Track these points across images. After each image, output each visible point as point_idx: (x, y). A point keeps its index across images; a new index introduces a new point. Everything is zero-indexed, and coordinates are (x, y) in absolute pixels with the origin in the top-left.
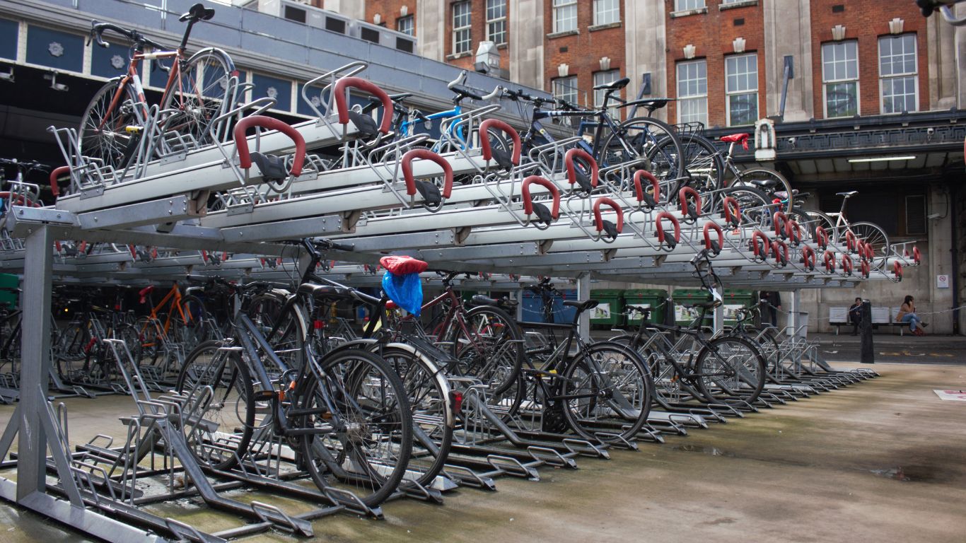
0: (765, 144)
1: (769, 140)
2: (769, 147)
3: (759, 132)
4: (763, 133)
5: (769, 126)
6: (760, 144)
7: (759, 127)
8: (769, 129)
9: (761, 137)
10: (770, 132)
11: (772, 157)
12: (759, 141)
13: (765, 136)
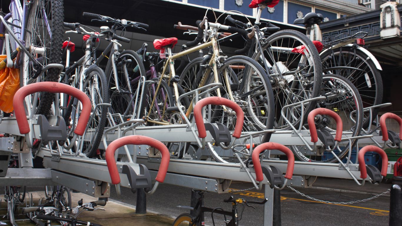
0: (388, 24)
1: (392, 19)
2: (393, 26)
3: (383, 14)
4: (387, 14)
5: (392, 7)
6: (384, 24)
7: (383, 10)
8: (392, 10)
9: (385, 18)
10: (393, 12)
11: (395, 34)
12: (384, 21)
13: (388, 17)
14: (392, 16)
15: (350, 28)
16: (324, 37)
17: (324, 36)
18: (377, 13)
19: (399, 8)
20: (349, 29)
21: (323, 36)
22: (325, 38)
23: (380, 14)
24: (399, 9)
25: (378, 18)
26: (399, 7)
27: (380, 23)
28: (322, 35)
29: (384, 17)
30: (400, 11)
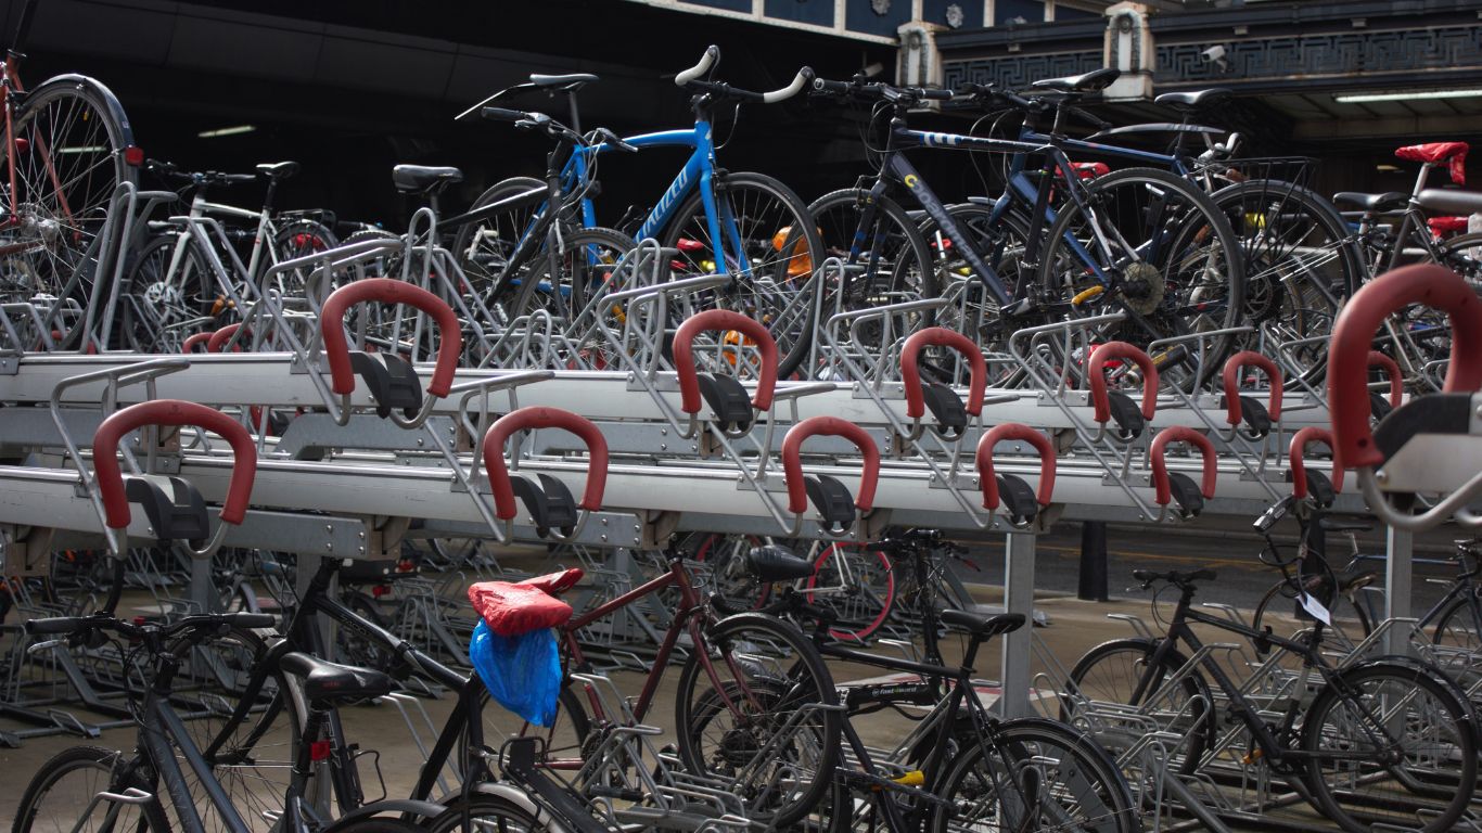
0: (1124, 63)
1: (1135, 52)
2: (1135, 71)
3: (1113, 33)
4: (1121, 35)
5: (1136, 19)
6: (1114, 61)
7: (1112, 22)
8: (1134, 25)
9: (1117, 47)
10: (1137, 32)
11: (1140, 92)
12: (1114, 53)
13: (1125, 43)
15: (1021, 59)
16: (949, 74)
17: (949, 72)
18: (1096, 28)
19: (1152, 21)
20: (1018, 59)
21: (947, 71)
22: (952, 77)
23: (1103, 32)
24: (1152, 25)
25: (1100, 41)
26: (1152, 19)
27: (1102, 53)
28: (943, 65)
29: (1115, 41)
30: (1154, 30)
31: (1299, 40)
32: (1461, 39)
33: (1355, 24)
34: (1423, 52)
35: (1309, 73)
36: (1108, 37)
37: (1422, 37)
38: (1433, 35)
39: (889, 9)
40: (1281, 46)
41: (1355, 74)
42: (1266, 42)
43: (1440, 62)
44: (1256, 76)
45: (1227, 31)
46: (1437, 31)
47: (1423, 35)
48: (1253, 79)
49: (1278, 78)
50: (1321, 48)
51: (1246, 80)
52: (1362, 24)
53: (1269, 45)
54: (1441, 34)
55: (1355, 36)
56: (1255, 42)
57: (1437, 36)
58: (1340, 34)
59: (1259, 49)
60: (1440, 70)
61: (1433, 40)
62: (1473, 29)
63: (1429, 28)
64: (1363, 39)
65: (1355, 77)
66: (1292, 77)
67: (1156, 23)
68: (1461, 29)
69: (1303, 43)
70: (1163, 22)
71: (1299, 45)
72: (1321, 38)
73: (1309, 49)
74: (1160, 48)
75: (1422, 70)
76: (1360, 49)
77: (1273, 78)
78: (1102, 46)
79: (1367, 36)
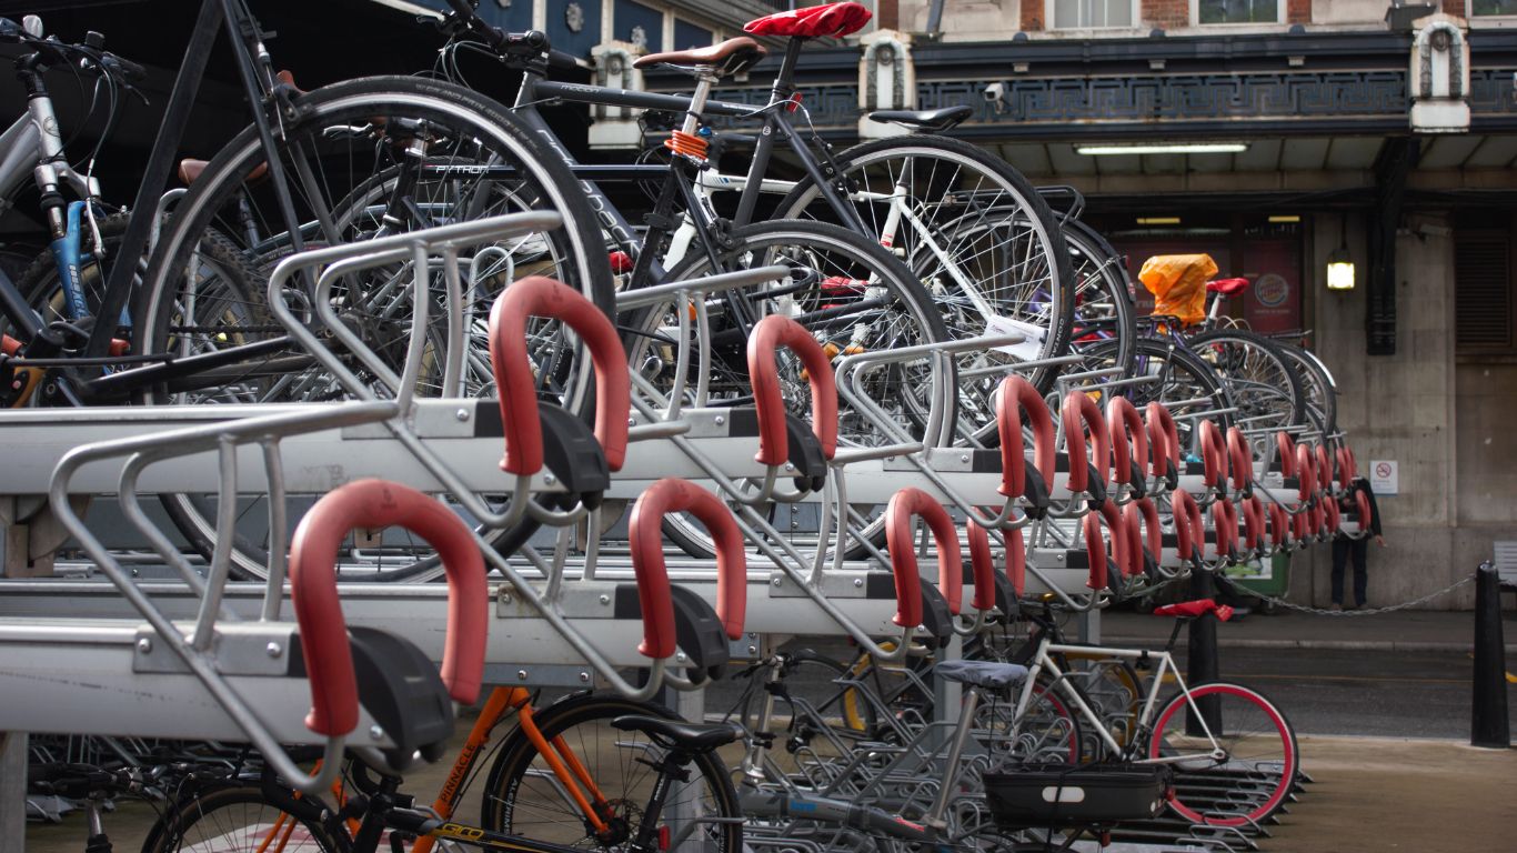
0: (885, 100)
1: (898, 86)
3: (870, 65)
4: (880, 67)
5: (898, 50)
6: (872, 98)
7: (868, 51)
8: (897, 57)
9: (876, 80)
10: (900, 65)
12: (872, 87)
13: (885, 76)
14: (897, 76)
15: (751, 90)
18: (849, 58)
19: (917, 53)
20: (746, 90)
23: (858, 63)
24: (917, 58)
25: (853, 73)
26: (918, 50)
27: (857, 87)
29: (873, 76)
30: (919, 63)
31: (1087, 81)
32: (1270, 87)
33: (1154, 66)
34: (1227, 99)
35: (1099, 117)
36: (864, 69)
37: (1224, 81)
38: (1238, 81)
39: (583, 26)
40: (1065, 87)
41: (1151, 120)
42: (1049, 82)
43: (1247, 111)
44: (1036, 119)
45: (1006, 68)
46: (1243, 78)
47: (1228, 80)
48: (1035, 123)
49: (1064, 122)
50: (1113, 91)
51: (1026, 123)
52: (1161, 66)
53: (1053, 85)
54: (1247, 81)
55: (1152, 79)
56: (1035, 81)
57: (1243, 83)
58: (1134, 76)
59: (1040, 89)
60: (1247, 119)
61: (1239, 85)
62: (1282, 77)
63: (1234, 73)
64: (1160, 83)
65: (1151, 124)
66: (1080, 122)
67: (921, 55)
68: (1269, 76)
69: (1091, 84)
70: (929, 54)
71: (1087, 87)
72: (1113, 79)
73: (1099, 91)
74: (923, 84)
75: (1227, 119)
76: (1157, 93)
77: (1057, 122)
78: (857, 79)
79: (1165, 80)
